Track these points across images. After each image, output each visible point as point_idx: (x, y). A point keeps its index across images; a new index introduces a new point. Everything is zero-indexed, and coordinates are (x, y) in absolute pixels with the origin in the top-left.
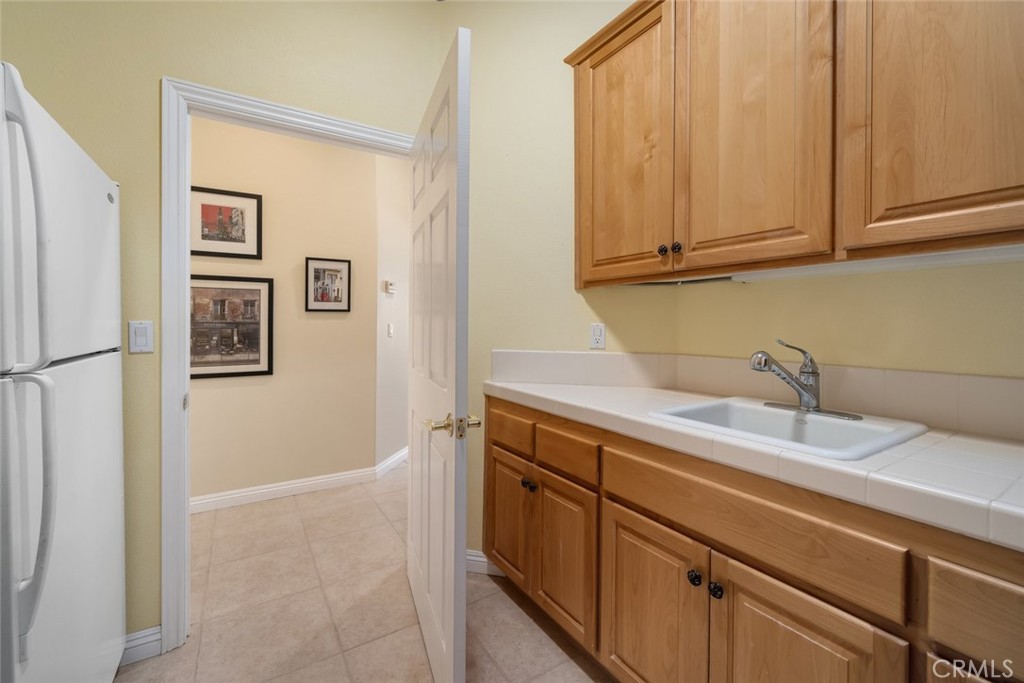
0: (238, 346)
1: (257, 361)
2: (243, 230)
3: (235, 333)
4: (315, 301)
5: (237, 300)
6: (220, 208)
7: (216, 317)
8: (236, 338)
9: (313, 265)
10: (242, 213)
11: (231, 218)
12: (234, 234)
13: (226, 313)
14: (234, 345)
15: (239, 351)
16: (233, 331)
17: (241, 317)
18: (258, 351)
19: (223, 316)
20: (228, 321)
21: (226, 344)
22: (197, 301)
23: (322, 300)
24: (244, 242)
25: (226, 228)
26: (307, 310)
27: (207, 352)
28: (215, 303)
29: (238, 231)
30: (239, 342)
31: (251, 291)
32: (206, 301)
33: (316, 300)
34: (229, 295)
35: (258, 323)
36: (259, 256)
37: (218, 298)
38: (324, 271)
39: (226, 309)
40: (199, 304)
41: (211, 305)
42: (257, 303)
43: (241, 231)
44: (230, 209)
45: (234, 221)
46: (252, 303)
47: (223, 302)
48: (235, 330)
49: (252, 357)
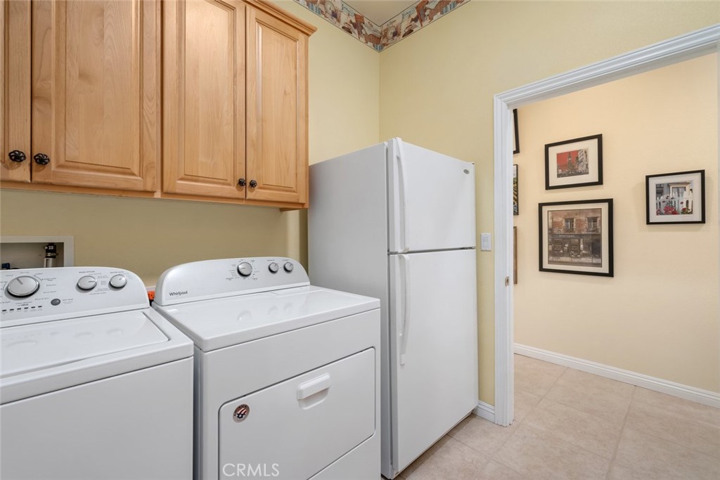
0: (584, 252)
1: (599, 265)
2: (587, 165)
3: (581, 242)
4: (657, 214)
5: (583, 218)
6: (569, 153)
7: (567, 231)
8: (582, 246)
9: (653, 182)
10: (586, 152)
11: (577, 158)
12: (580, 169)
13: (574, 227)
14: (580, 251)
15: (584, 255)
16: (579, 240)
17: (586, 230)
18: (600, 257)
19: (572, 230)
20: (576, 233)
21: (574, 250)
22: (555, 220)
23: (667, 213)
24: (588, 173)
25: (573, 166)
26: (648, 223)
27: (563, 255)
28: (567, 221)
29: (582, 166)
30: (585, 249)
31: (594, 210)
32: (560, 219)
33: (659, 213)
34: (576, 214)
35: (600, 235)
36: (600, 182)
37: (568, 217)
38: (669, 185)
39: (575, 225)
40: (556, 222)
41: (564, 222)
42: (598, 219)
43: (585, 166)
44: (576, 152)
45: (579, 160)
46: (595, 220)
47: (572, 220)
48: (582, 240)
49: (595, 261)
